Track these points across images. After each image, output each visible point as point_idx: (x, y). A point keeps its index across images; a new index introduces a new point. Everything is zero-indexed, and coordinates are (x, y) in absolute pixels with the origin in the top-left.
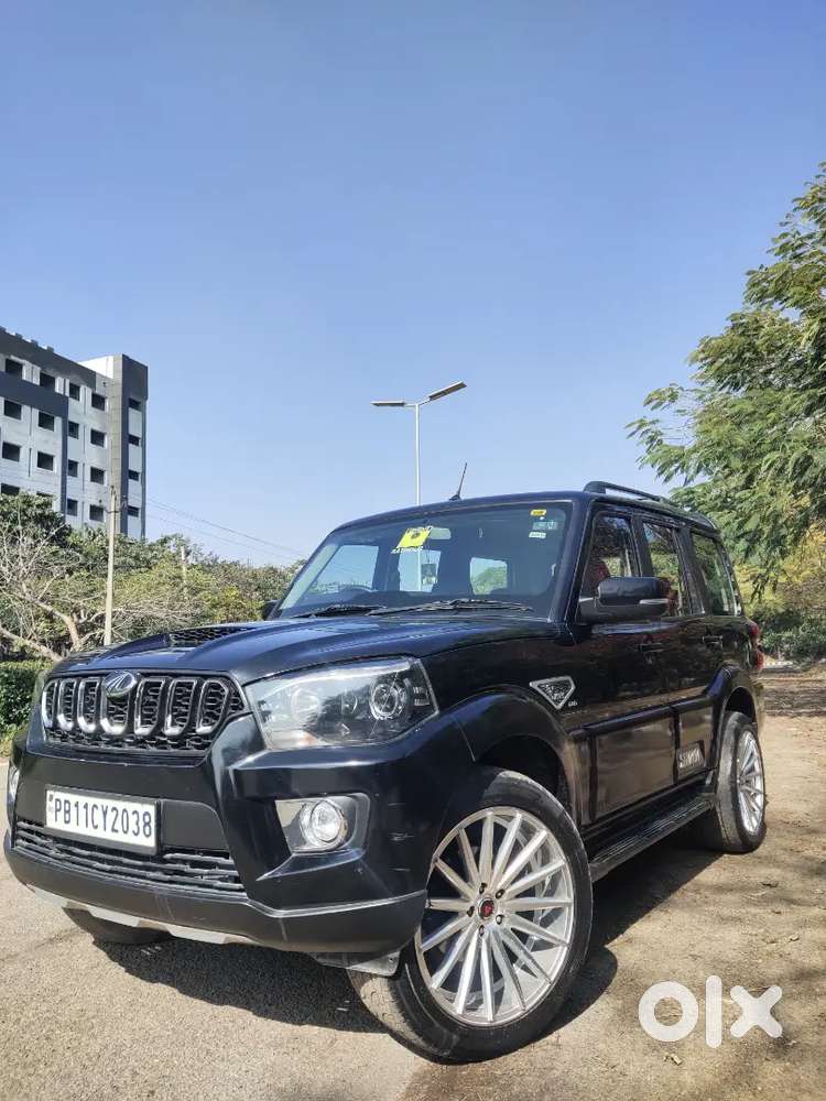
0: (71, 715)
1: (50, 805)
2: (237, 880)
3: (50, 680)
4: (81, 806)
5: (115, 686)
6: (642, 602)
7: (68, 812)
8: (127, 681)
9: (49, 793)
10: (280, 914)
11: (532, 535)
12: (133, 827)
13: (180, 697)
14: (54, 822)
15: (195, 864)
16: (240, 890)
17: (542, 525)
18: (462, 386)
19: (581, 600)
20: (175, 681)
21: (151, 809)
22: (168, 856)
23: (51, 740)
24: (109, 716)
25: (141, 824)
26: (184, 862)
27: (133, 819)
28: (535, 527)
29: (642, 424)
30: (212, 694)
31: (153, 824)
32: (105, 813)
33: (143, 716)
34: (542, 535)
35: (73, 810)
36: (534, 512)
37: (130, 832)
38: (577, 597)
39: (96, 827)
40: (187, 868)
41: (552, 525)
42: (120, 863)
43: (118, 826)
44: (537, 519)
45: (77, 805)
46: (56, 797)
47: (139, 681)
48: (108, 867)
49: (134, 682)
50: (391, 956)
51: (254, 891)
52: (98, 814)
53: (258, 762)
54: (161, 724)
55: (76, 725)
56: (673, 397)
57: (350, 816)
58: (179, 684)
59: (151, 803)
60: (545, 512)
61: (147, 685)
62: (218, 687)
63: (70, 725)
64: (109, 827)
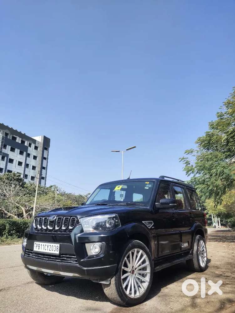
0: (41, 225)
1: (35, 245)
2: (76, 261)
3: (36, 217)
4: (42, 245)
5: (51, 219)
6: (170, 204)
7: (39, 247)
8: (54, 217)
9: (35, 243)
10: (85, 269)
11: (145, 188)
12: (54, 249)
13: (66, 221)
14: (36, 249)
15: (67, 258)
16: (77, 263)
17: (148, 186)
18: (135, 147)
19: (156, 203)
20: (65, 217)
21: (59, 245)
22: (61, 256)
23: (35, 231)
24: (49, 225)
25: (56, 249)
26: (65, 257)
27: (54, 247)
28: (146, 186)
29: (183, 158)
30: (73, 220)
31: (59, 249)
32: (48, 246)
33: (57, 225)
34: (148, 188)
35: (40, 246)
36: (146, 183)
37: (53, 250)
39: (46, 250)
40: (66, 259)
41: (150, 186)
42: (51, 258)
43: (51, 249)
44: (147, 184)
45: (41, 245)
46: (36, 244)
47: (57, 217)
48: (47, 259)
49: (56, 218)
50: (109, 279)
51: (81, 264)
52: (46, 247)
53: (80, 235)
54: (61, 227)
55: (42, 227)
56: (192, 152)
57: (101, 248)
58: (66, 218)
59: (59, 244)
60: (149, 183)
61: (59, 218)
62: (74, 219)
63: (40, 228)
64: (49, 250)
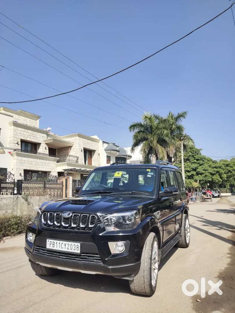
0: (52, 221)
1: (48, 243)
2: (99, 260)
3: (44, 212)
4: (58, 243)
6: (173, 193)
8: (69, 214)
9: (47, 240)
10: (110, 267)
12: (73, 248)
13: (83, 218)
14: (49, 247)
15: (89, 256)
16: (101, 262)
17: (150, 173)
20: (82, 215)
21: (79, 244)
22: (83, 255)
23: (45, 227)
24: (63, 222)
25: (76, 247)
26: (86, 256)
27: (74, 246)
28: (148, 174)
30: (92, 218)
31: (79, 248)
32: (65, 245)
33: (73, 222)
35: (55, 244)
36: (148, 170)
38: (159, 191)
39: (62, 248)
40: (87, 258)
42: (69, 257)
43: (69, 248)
44: (148, 172)
46: (49, 241)
47: (73, 214)
49: (71, 214)
50: (132, 275)
51: (104, 262)
52: (63, 245)
53: (104, 234)
54: (79, 224)
55: (54, 223)
57: (126, 245)
60: (150, 170)
61: (75, 215)
62: (94, 216)
63: (52, 224)
64: (66, 248)
